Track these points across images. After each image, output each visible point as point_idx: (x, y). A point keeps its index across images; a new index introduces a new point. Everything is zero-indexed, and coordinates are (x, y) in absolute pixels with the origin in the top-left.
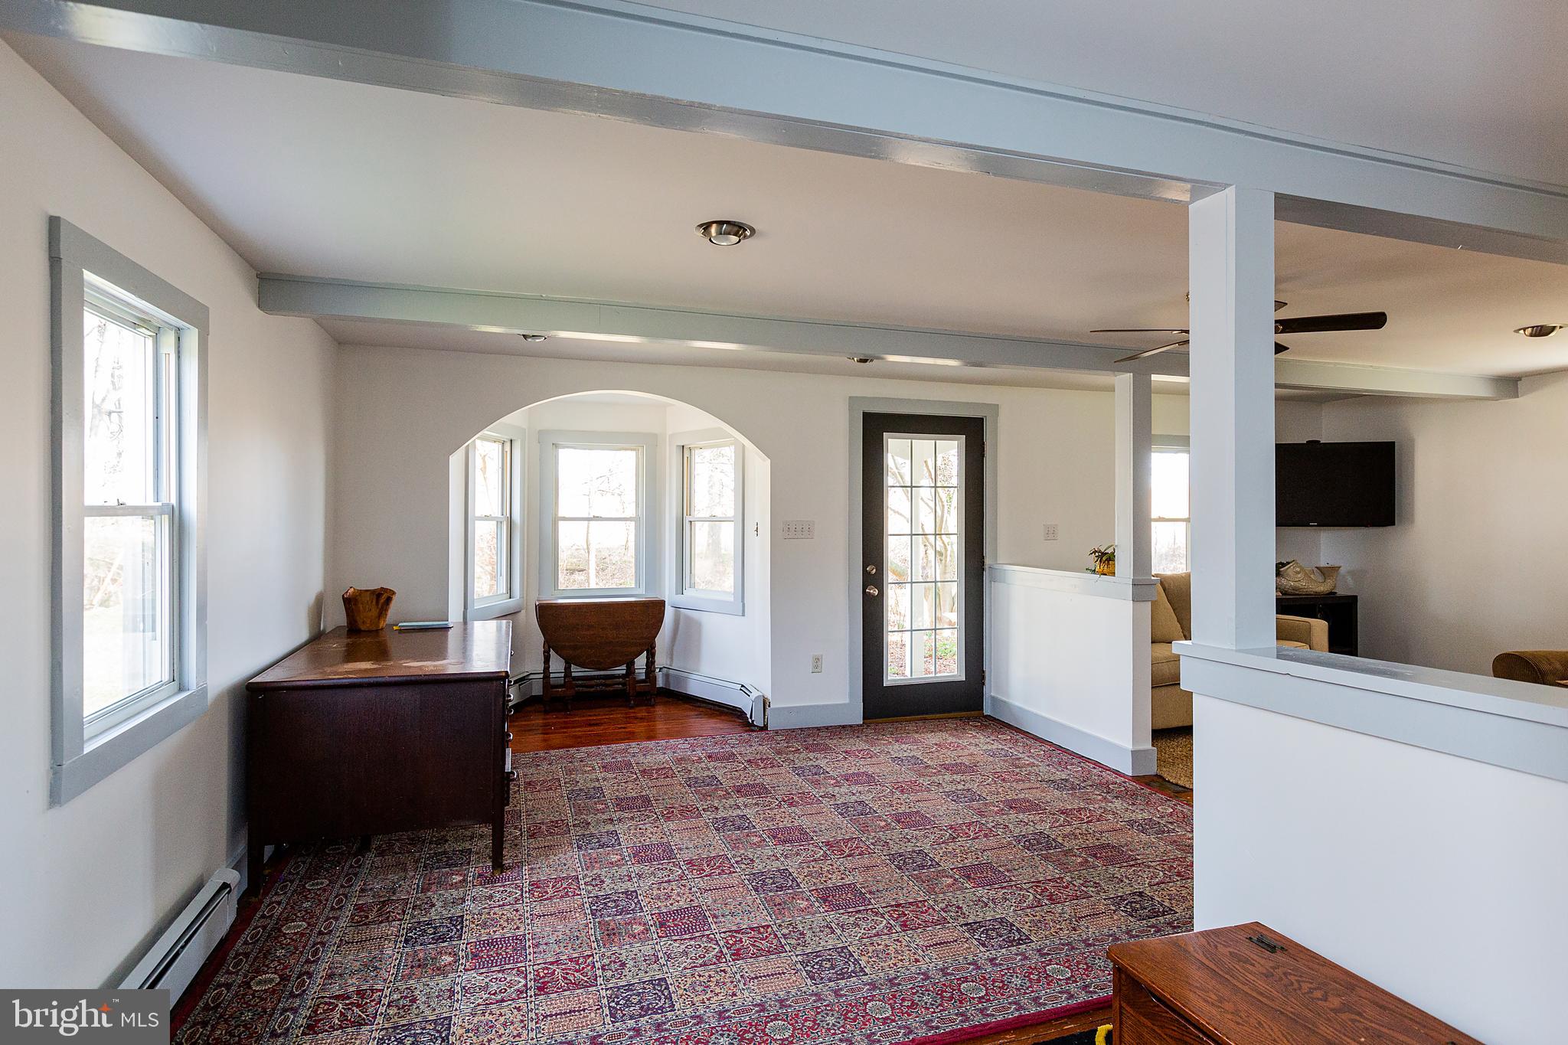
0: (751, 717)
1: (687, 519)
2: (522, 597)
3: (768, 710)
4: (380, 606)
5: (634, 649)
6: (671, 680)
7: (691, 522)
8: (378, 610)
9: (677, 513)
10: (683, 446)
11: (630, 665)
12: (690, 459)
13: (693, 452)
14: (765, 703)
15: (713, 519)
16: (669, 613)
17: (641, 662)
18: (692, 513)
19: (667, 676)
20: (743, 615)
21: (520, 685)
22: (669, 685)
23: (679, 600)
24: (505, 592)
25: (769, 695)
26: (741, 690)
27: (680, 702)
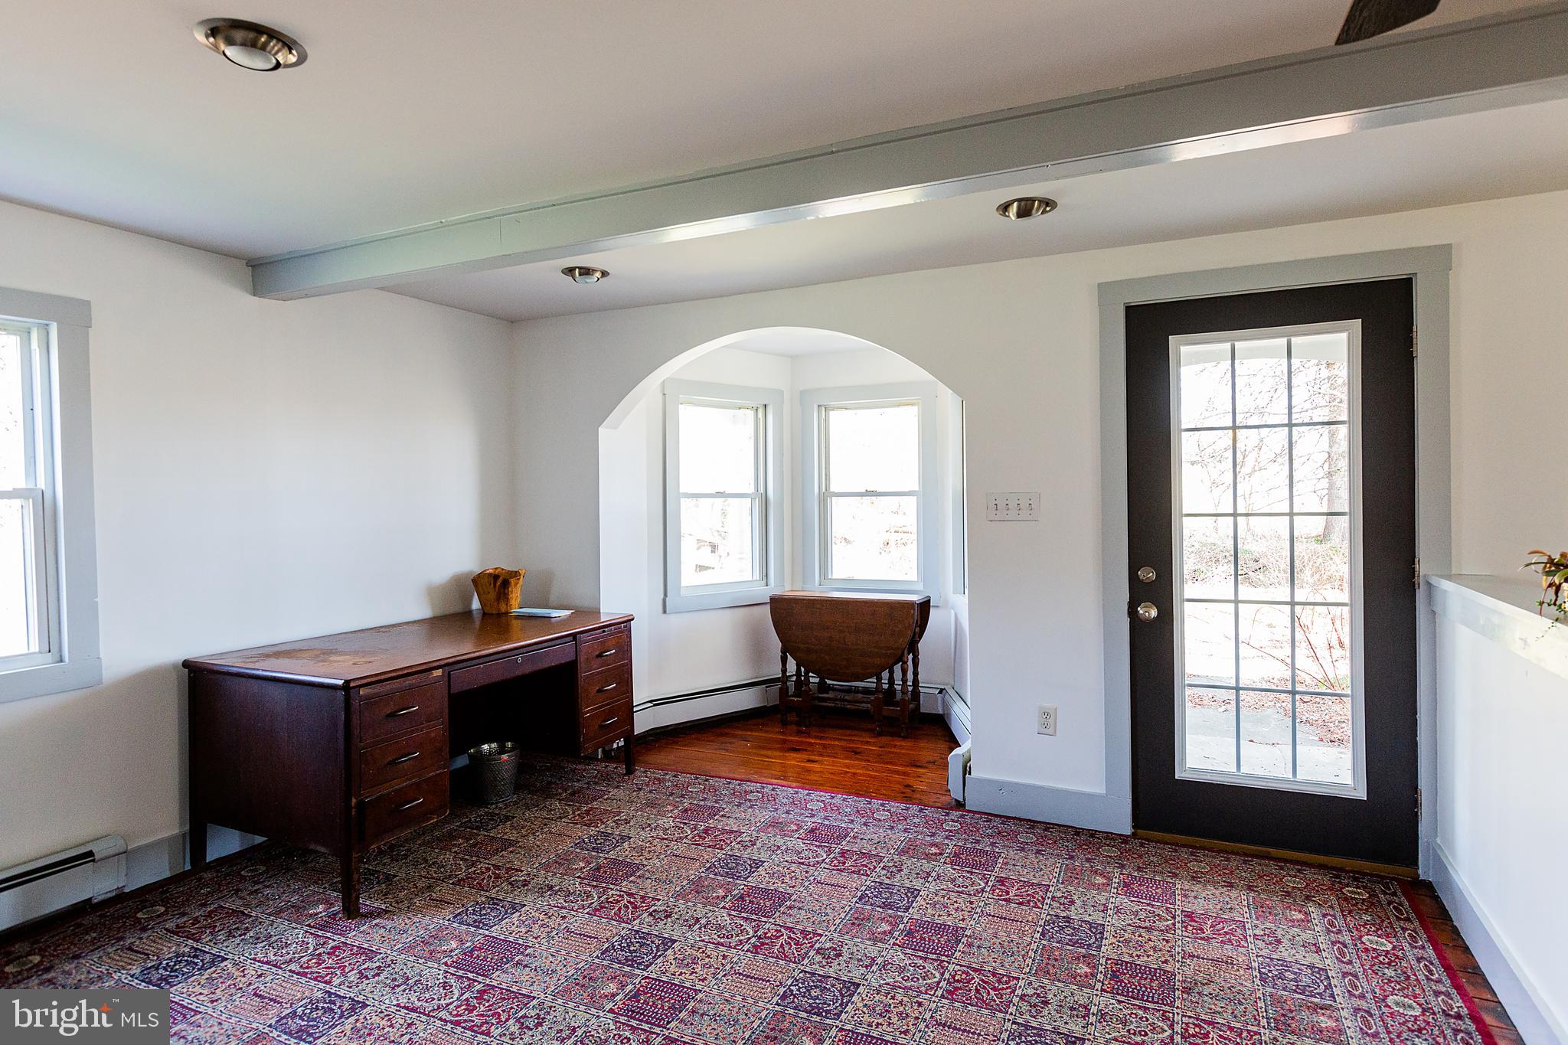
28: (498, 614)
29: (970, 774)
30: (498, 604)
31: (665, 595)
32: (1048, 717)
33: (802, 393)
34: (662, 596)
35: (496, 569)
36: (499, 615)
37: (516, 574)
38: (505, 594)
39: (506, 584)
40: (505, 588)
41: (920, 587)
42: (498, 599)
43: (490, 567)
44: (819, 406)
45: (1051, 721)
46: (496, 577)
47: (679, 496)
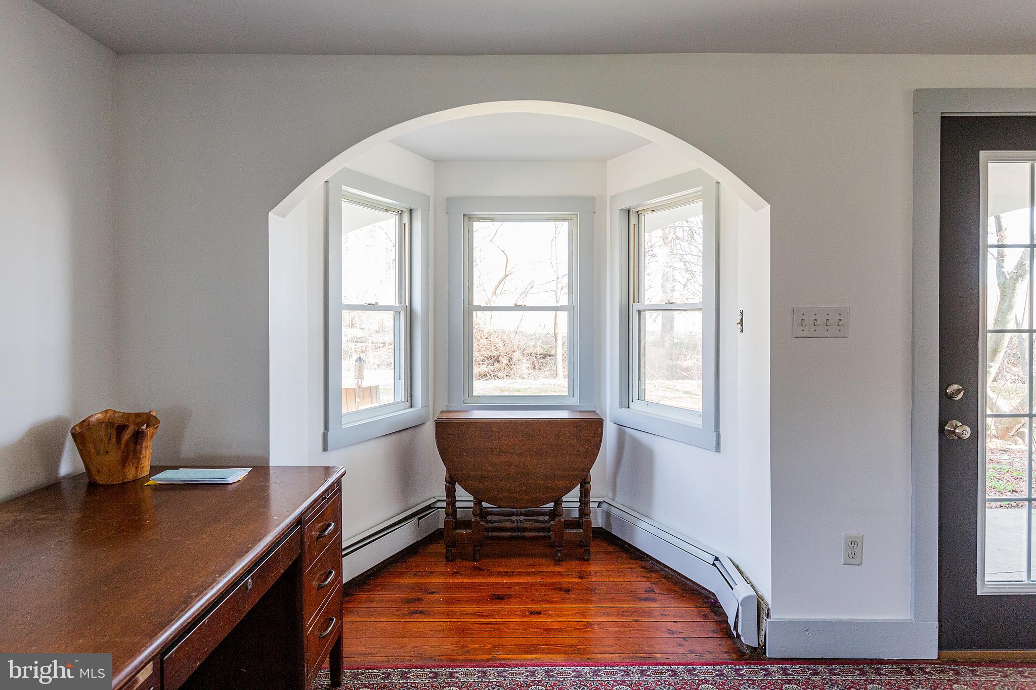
0: (736, 627)
1: (635, 307)
2: (425, 406)
3: (766, 623)
4: (123, 447)
5: (561, 484)
6: (613, 522)
7: (639, 312)
8: (120, 453)
9: (621, 301)
10: (629, 211)
11: (558, 502)
12: (638, 226)
13: (642, 217)
14: (760, 609)
15: (669, 308)
16: (609, 433)
17: (572, 498)
18: (641, 300)
19: (608, 515)
20: (718, 450)
21: (419, 519)
22: (611, 528)
23: (624, 415)
24: (403, 400)
25: (768, 597)
26: (714, 564)
27: (624, 555)
28: (123, 484)
29: (768, 615)
30: (124, 467)
31: (326, 428)
32: (855, 546)
33: (449, 200)
34: (322, 430)
35: (106, 411)
36: (124, 486)
37: (149, 420)
38: (135, 451)
39: (138, 436)
40: (136, 443)
41: (575, 401)
42: (124, 462)
43: (95, 411)
44: (464, 215)
45: (858, 550)
46: (121, 429)
47: (342, 307)
